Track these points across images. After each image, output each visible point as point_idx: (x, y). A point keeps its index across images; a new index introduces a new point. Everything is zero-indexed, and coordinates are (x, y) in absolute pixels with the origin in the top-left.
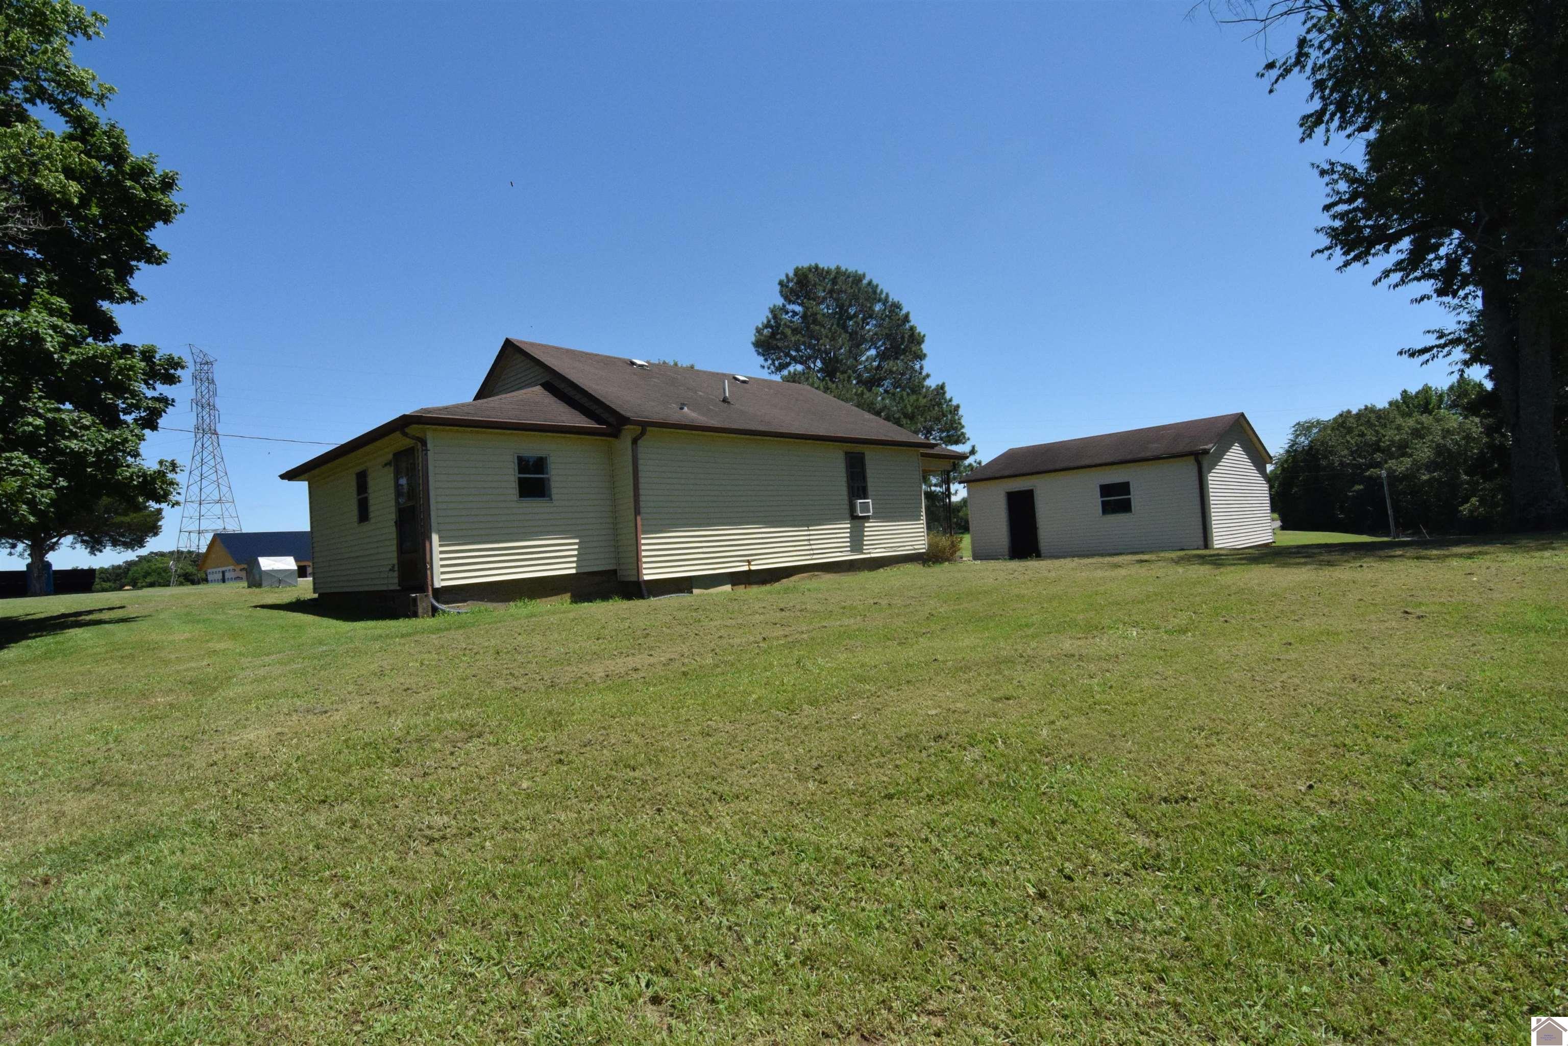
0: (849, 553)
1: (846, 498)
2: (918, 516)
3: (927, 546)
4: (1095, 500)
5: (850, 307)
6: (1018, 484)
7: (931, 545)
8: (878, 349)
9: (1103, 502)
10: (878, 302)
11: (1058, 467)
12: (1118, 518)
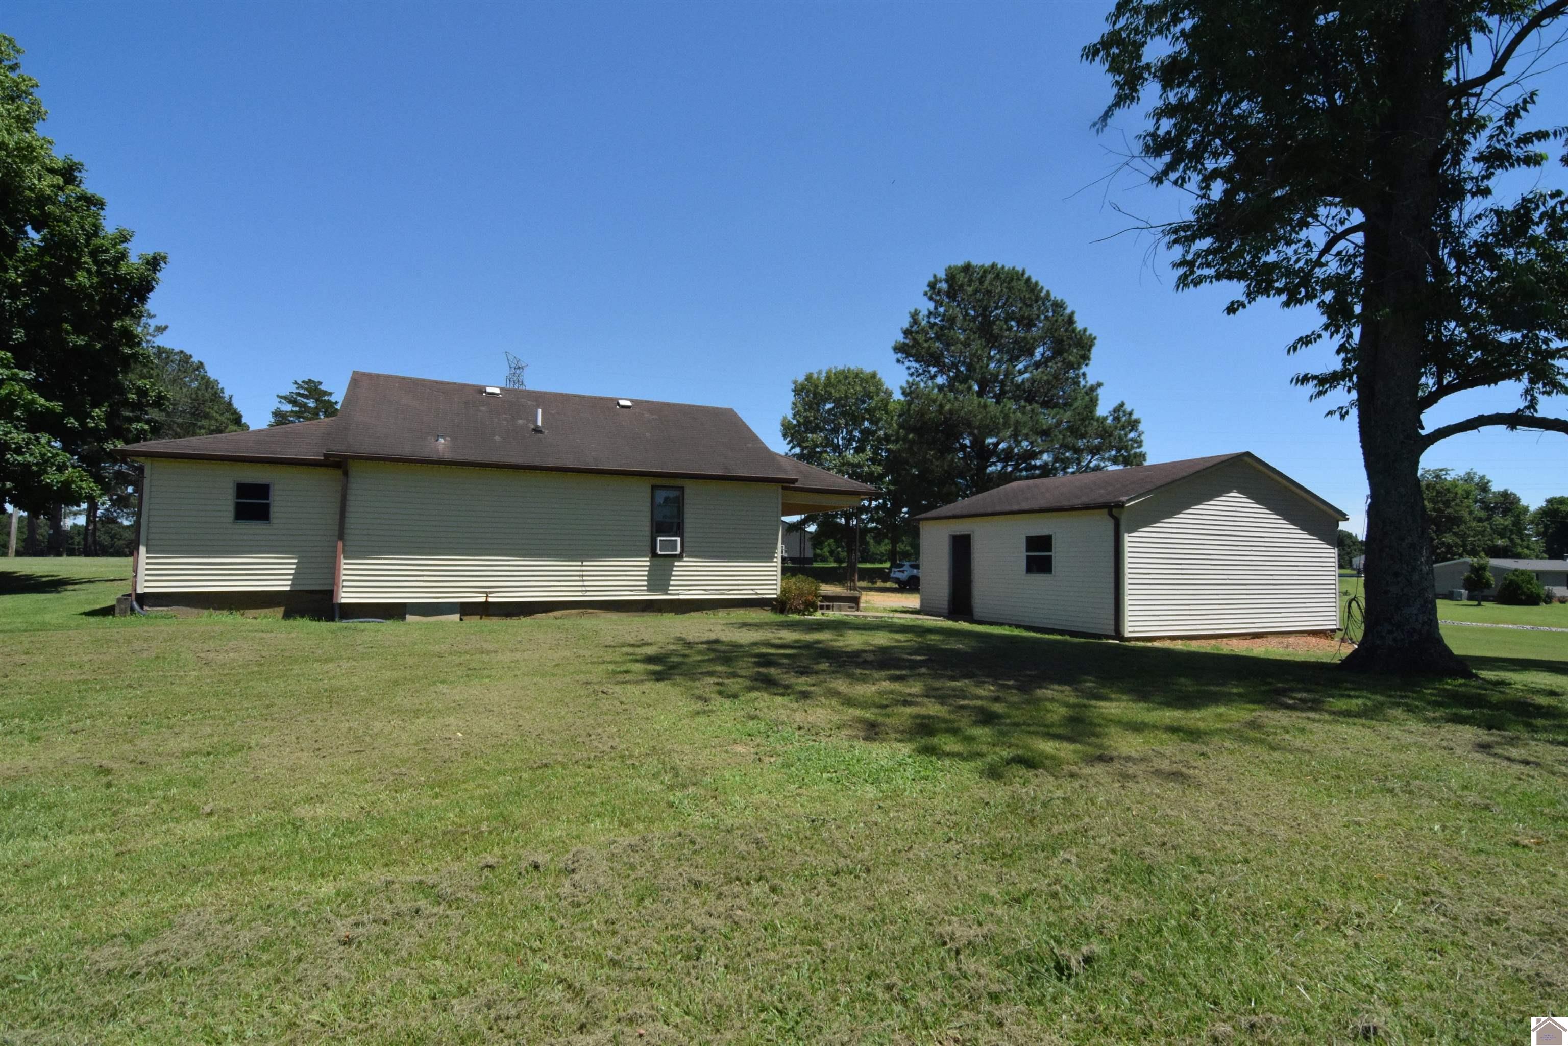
0: (645, 593)
1: (649, 534)
2: (770, 557)
3: (779, 592)
4: (1021, 555)
5: (996, 308)
6: (961, 527)
7: (784, 591)
8: (1043, 355)
9: (1028, 557)
10: (1037, 301)
11: (990, 510)
12: (1039, 579)
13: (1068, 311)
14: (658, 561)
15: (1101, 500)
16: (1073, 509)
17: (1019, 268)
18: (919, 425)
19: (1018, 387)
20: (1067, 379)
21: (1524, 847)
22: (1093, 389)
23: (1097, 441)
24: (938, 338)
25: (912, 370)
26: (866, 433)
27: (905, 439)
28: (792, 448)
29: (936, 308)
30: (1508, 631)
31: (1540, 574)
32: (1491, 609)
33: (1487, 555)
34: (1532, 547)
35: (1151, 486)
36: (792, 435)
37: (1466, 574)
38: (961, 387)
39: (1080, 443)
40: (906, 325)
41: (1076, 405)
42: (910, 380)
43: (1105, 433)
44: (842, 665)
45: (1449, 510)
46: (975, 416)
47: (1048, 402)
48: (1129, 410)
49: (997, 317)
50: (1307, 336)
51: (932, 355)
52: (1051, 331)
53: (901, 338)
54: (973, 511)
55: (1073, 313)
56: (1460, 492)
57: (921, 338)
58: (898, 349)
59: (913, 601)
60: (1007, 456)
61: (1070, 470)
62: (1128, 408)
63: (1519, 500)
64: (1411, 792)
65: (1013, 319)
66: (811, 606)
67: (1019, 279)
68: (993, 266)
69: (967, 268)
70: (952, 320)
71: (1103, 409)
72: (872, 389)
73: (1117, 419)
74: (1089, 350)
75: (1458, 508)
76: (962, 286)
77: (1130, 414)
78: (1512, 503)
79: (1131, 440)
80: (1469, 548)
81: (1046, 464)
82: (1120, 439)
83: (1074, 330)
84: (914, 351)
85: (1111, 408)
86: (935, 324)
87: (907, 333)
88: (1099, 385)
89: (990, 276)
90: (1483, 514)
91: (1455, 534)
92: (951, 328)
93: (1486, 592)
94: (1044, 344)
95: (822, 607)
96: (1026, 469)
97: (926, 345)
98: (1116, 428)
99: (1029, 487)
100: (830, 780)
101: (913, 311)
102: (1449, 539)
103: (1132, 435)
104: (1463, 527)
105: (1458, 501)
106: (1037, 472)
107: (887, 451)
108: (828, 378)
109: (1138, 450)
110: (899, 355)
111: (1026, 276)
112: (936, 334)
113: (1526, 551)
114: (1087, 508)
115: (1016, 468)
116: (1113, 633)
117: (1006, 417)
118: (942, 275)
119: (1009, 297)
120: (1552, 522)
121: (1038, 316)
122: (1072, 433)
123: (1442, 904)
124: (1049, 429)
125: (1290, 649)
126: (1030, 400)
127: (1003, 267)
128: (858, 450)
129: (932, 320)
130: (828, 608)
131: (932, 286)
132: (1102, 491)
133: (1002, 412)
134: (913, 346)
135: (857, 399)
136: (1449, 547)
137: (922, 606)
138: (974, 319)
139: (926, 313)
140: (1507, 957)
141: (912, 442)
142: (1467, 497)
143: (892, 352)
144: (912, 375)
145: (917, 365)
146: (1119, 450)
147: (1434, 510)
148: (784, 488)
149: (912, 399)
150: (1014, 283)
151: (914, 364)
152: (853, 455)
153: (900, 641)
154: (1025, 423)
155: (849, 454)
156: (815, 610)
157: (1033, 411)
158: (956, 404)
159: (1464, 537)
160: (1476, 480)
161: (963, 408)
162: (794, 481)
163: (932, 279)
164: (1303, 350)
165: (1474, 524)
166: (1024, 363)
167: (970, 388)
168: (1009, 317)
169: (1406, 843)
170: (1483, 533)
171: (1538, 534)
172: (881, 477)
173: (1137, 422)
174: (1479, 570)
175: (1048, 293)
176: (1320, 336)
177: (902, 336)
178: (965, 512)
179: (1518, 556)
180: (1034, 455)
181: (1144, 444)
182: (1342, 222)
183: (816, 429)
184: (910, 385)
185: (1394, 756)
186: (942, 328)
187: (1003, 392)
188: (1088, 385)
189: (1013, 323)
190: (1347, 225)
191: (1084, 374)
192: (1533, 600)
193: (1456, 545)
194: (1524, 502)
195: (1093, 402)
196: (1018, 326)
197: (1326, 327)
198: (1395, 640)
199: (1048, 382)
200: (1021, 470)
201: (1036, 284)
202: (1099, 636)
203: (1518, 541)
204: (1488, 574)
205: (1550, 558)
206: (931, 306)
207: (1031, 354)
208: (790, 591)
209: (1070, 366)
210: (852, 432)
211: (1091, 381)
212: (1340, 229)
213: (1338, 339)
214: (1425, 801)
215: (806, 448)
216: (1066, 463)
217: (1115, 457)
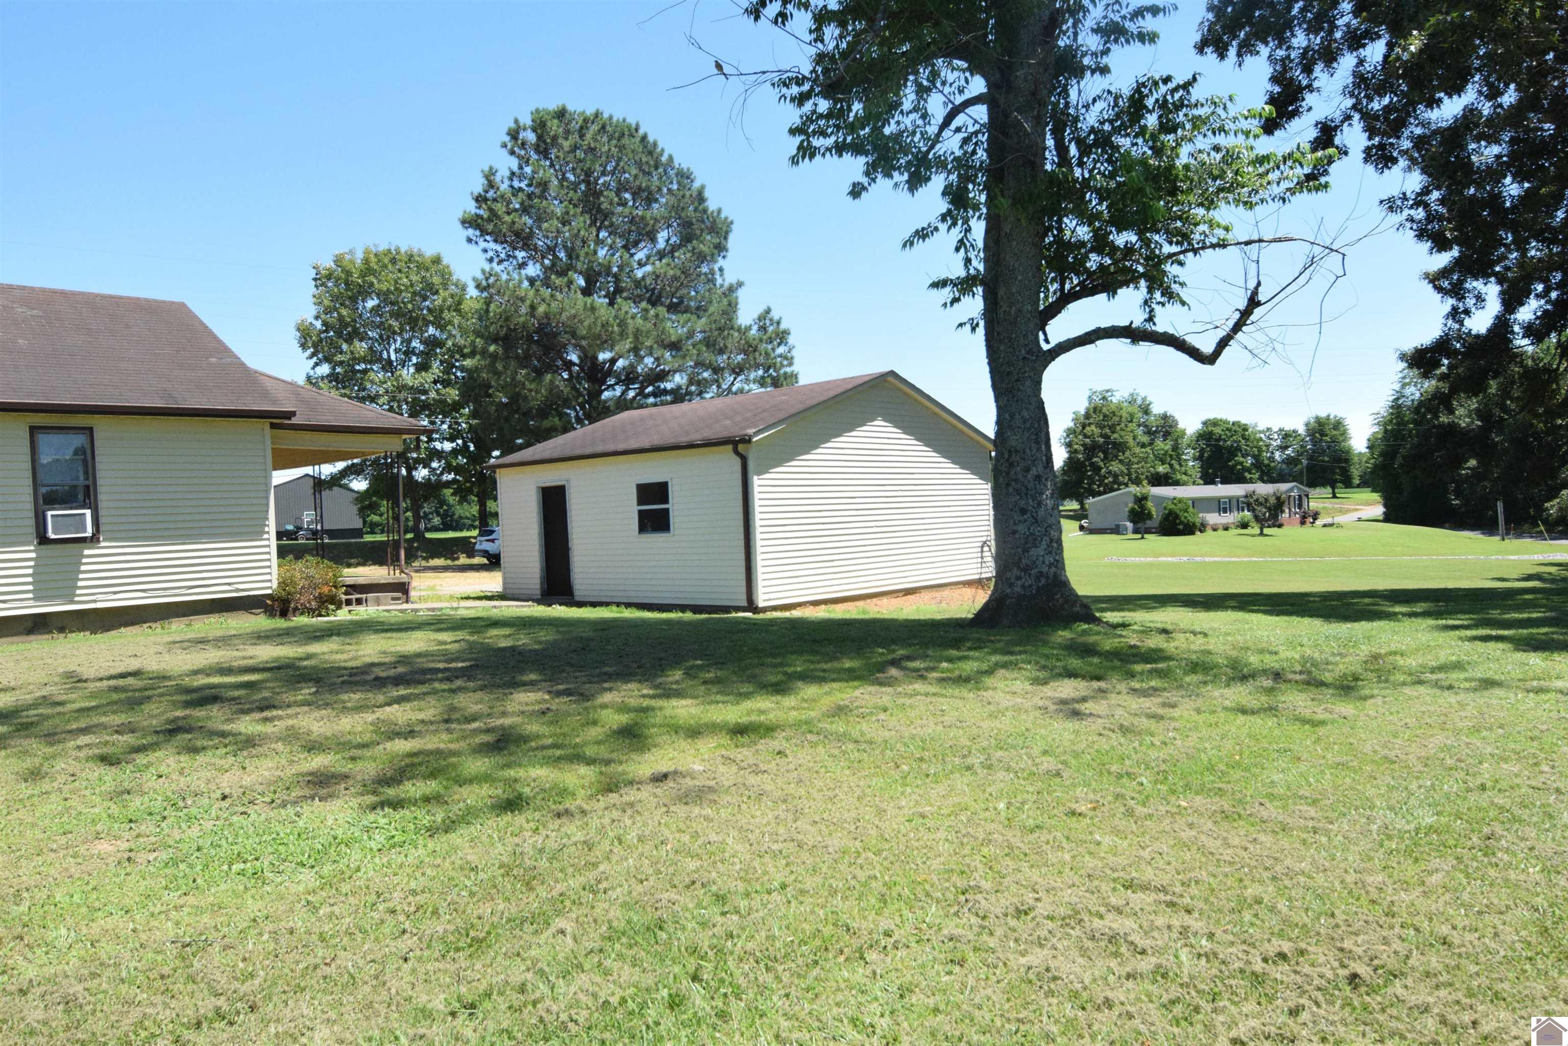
0: (31, 603)
1: (30, 506)
2: (257, 533)
3: (275, 585)
4: (631, 509)
5: (604, 173)
6: (551, 476)
7: (283, 584)
8: (667, 241)
9: (640, 512)
10: (656, 168)
11: (588, 451)
12: (656, 539)
13: (697, 185)
14: (47, 549)
15: (725, 434)
16: (691, 446)
17: (632, 120)
18: (503, 332)
19: (638, 283)
20: (699, 275)
21: (1080, 814)
22: (732, 289)
23: (740, 358)
24: (525, 210)
25: (491, 254)
26: (433, 344)
27: (484, 353)
28: (317, 364)
29: (521, 168)
30: (1168, 564)
31: (1195, 502)
32: (1153, 540)
33: (1149, 483)
34: (1189, 472)
35: (782, 416)
36: (315, 345)
37: (1131, 505)
38: (558, 281)
39: (721, 360)
40: (478, 189)
41: (711, 309)
42: (487, 267)
43: (749, 349)
44: (334, 688)
45: (1115, 436)
46: (581, 322)
47: (677, 305)
48: (776, 318)
49: (606, 185)
50: (923, 229)
51: (517, 234)
52: (677, 210)
53: (471, 207)
54: (568, 453)
55: (703, 187)
56: (1124, 415)
57: (500, 208)
58: (468, 222)
59: (492, 582)
60: (629, 377)
61: (708, 396)
62: (775, 315)
63: (1177, 424)
64: (990, 767)
65: (626, 190)
66: (328, 602)
67: (631, 136)
68: (597, 115)
69: (561, 114)
70: (544, 185)
71: (746, 316)
72: (436, 280)
73: (763, 328)
74: (726, 238)
75: (1123, 433)
76: (555, 138)
77: (778, 323)
78: (1170, 426)
79: (780, 356)
80: (1134, 476)
81: (679, 387)
82: (767, 354)
83: (705, 211)
84: (490, 227)
85: (756, 316)
86: (520, 189)
87: (480, 200)
88: (740, 284)
89: (594, 128)
90: (1145, 439)
91: (1121, 461)
92: (542, 197)
93: (1149, 524)
94: (669, 226)
95: (349, 603)
96: (654, 394)
97: (507, 219)
98: (761, 340)
99: (642, 419)
100: (241, 873)
101: (487, 169)
102: (1115, 467)
103: (781, 350)
104: (1127, 453)
105: (1123, 425)
106: (669, 398)
107: (462, 369)
108: (366, 261)
109: (788, 370)
110: (471, 232)
111: (641, 132)
112: (522, 204)
113: (1184, 478)
114: (709, 444)
115: (641, 393)
116: (745, 604)
117: (622, 324)
118: (526, 120)
119: (620, 159)
120: (1208, 446)
121: (660, 189)
122: (708, 346)
123: (976, 901)
124: (680, 341)
125: (944, 605)
126: (654, 302)
127: (611, 118)
128: (422, 367)
129: (516, 184)
130: (359, 602)
131: (514, 134)
132: (728, 422)
133: (616, 317)
134: (489, 220)
135: (414, 294)
136: (1116, 476)
137: (505, 588)
138: (575, 186)
139: (507, 173)
140: (1023, 954)
141: (494, 357)
142: (1131, 421)
143: (459, 226)
144: (491, 260)
145: (499, 248)
146: (767, 370)
147: (1102, 436)
148: (273, 426)
149: (491, 296)
150: (625, 141)
151: (492, 245)
152: (413, 375)
153: (445, 643)
154: (648, 332)
155: (407, 374)
156: (339, 607)
157: (657, 316)
158: (554, 305)
159: (1129, 464)
160: (1139, 402)
161: (563, 310)
162: (290, 415)
163: (513, 125)
164: (920, 246)
165: (1138, 450)
166: (645, 251)
167: (570, 283)
168: (622, 188)
169: (964, 832)
170: (1145, 459)
171: (1195, 459)
172: (456, 407)
173: (786, 333)
174: (1141, 500)
175: (671, 158)
176: (936, 229)
177: (473, 204)
178: (556, 455)
179: (1177, 483)
180: (663, 376)
181: (795, 361)
182: (961, 91)
183: (355, 335)
184: (488, 275)
185: (985, 724)
186: (530, 196)
187: (618, 290)
188: (726, 284)
189: (627, 196)
190: (967, 95)
191: (721, 270)
192: (1189, 529)
193: (1122, 473)
194: (1181, 425)
195: (731, 308)
196: (634, 200)
197: (943, 218)
198: (1023, 586)
199: (675, 278)
200: (647, 396)
201: (655, 144)
202: (727, 609)
203: (1177, 467)
204: (1150, 504)
205: (1206, 483)
206: (514, 163)
207: (653, 240)
208: (293, 583)
209: (702, 258)
210: (409, 341)
211: (730, 278)
212: (959, 100)
213: (956, 233)
214: (1001, 775)
215: (341, 363)
216: (703, 385)
217: (763, 377)
